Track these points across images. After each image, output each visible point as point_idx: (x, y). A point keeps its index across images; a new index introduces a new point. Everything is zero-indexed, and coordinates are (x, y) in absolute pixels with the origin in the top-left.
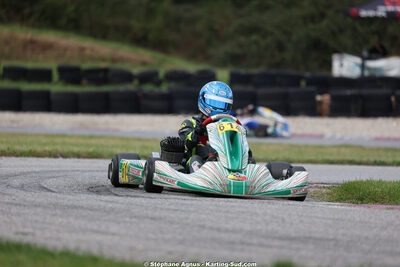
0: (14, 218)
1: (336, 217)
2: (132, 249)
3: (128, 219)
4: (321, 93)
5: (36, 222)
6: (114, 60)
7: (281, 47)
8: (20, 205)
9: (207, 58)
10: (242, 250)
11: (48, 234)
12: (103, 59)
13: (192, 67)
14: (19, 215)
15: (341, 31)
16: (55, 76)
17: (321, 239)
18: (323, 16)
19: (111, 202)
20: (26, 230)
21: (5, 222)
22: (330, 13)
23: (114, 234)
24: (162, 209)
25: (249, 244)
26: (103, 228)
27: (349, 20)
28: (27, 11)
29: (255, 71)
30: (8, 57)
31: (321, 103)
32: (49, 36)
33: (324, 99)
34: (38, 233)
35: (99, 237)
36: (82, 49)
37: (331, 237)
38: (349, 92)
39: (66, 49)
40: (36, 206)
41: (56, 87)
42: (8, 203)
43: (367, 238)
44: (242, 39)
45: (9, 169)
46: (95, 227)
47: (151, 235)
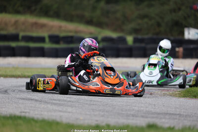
0: (20, 105)
1: (181, 104)
2: (77, 119)
3: (77, 105)
4: (178, 47)
5: (31, 107)
6: (76, 32)
7: (159, 25)
8: (24, 99)
9: (122, 31)
10: (133, 119)
11: (37, 113)
12: (71, 32)
13: (114, 35)
14: (23, 104)
15: (189, 17)
16: (47, 40)
17: (172, 114)
18: (179, 9)
19: (70, 98)
20: (25, 111)
21: (16, 107)
22: (183, 8)
23: (69, 112)
24: (94, 101)
25: (136, 117)
26: (64, 109)
27: (193, 11)
28: (33, 8)
29: (146, 37)
30: (24, 31)
31: (178, 52)
32: (44, 20)
33: (180, 50)
34: (32, 112)
35: (61, 114)
36: (60, 27)
37: (178, 113)
38: (192, 46)
39: (52, 27)
40: (32, 100)
41: (47, 45)
42: (18, 98)
43: (195, 113)
44: (140, 21)
45: (21, 83)
46: (61, 109)
47: (88, 113)
